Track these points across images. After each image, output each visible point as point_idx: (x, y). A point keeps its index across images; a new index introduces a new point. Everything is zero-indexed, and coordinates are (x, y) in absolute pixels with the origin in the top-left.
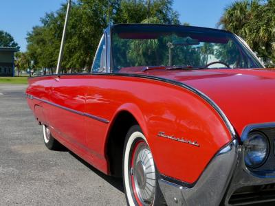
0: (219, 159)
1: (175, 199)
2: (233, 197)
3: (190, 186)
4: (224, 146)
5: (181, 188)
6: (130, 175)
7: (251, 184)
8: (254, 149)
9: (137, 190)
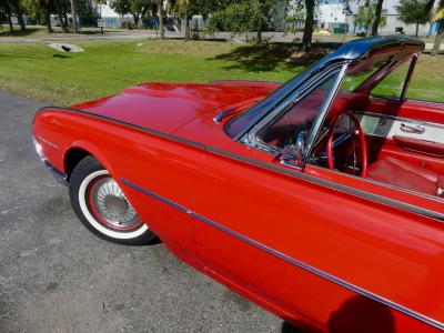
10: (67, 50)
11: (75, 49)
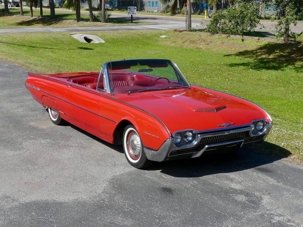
0: (166, 143)
1: (150, 155)
2: (170, 154)
3: (157, 151)
4: (168, 139)
5: (153, 151)
6: (127, 145)
7: (177, 149)
8: (177, 138)
9: (131, 151)
10: (88, 40)
11: (96, 40)
